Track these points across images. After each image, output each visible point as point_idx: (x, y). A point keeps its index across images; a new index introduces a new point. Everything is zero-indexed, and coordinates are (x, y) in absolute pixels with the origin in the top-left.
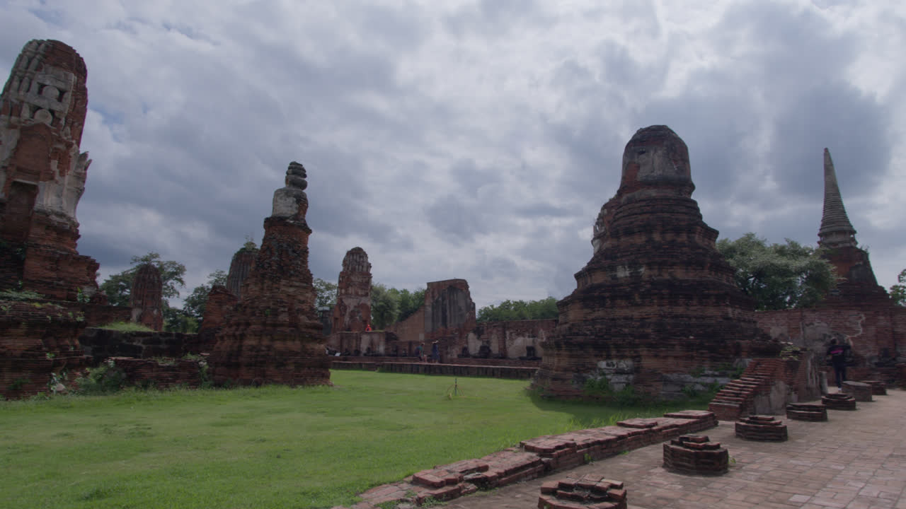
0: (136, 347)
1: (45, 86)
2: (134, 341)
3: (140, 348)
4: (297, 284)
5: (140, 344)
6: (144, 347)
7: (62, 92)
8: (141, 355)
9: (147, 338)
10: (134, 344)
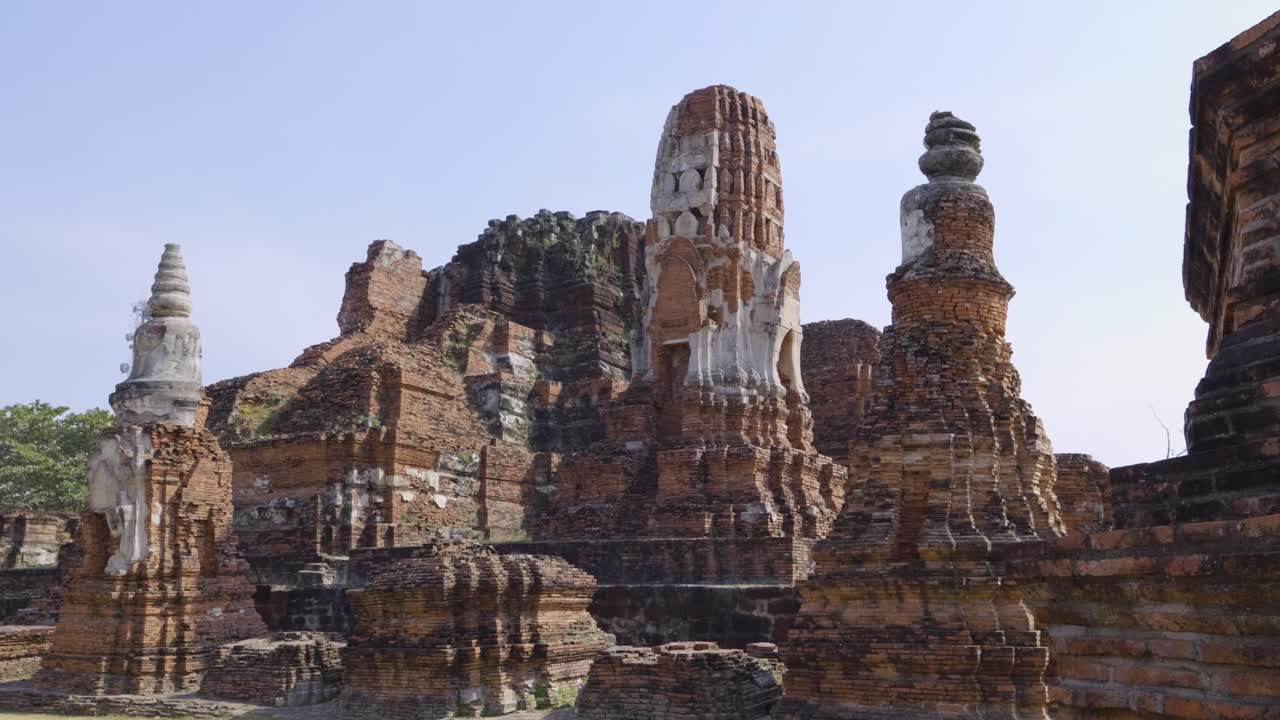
0: (758, 620)
1: (680, 173)
2: (754, 608)
3: (766, 620)
4: (926, 439)
5: (764, 614)
6: (772, 618)
7: (702, 172)
8: (769, 636)
9: (774, 600)
10: (755, 613)
